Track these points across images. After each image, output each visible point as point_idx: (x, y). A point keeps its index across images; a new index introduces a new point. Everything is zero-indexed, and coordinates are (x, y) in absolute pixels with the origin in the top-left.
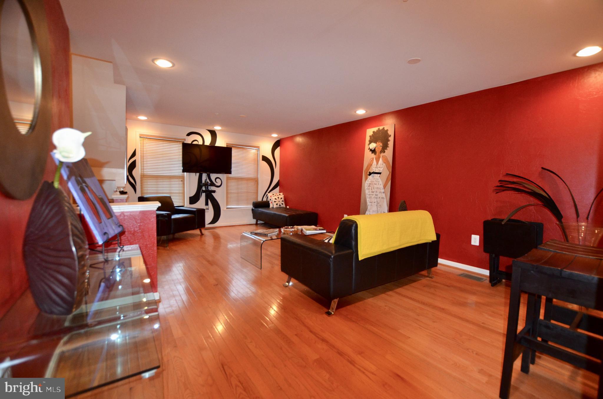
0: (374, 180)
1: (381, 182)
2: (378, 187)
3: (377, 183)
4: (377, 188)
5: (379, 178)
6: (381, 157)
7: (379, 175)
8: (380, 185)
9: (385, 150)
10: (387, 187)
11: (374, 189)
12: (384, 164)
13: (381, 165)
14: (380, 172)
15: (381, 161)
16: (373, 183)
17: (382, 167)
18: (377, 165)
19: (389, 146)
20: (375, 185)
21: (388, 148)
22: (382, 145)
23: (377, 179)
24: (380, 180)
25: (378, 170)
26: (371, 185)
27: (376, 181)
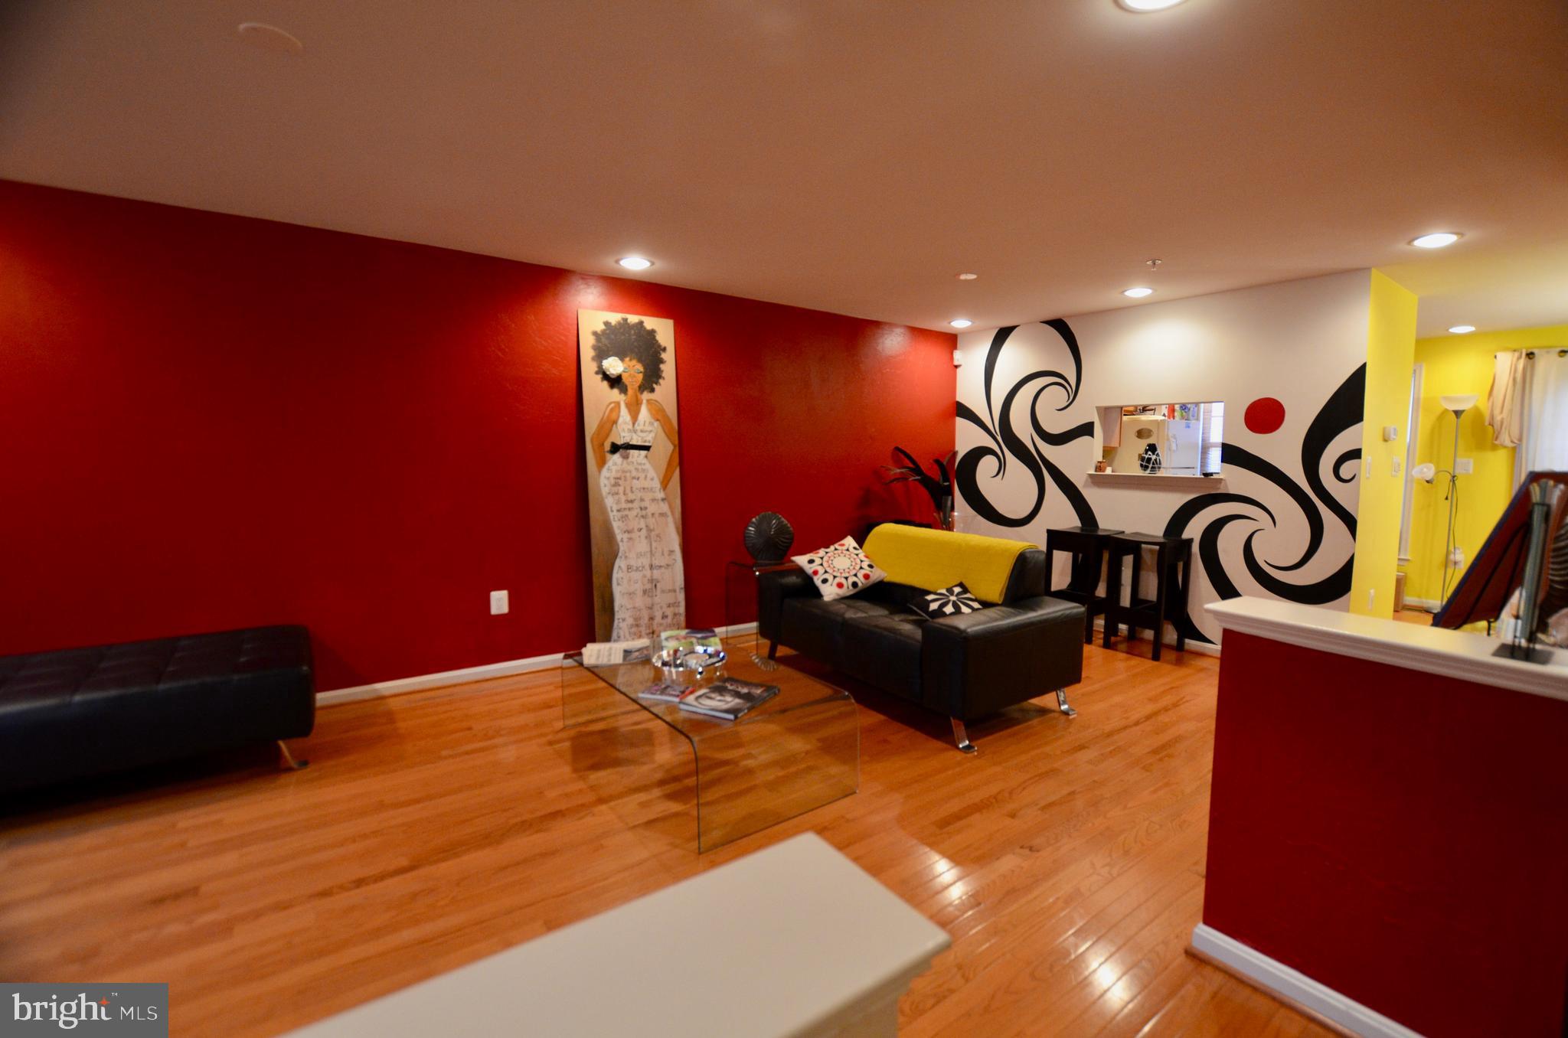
0: (631, 467)
1: (652, 473)
2: (646, 486)
3: (642, 476)
4: (644, 489)
5: (645, 461)
6: (644, 401)
7: (643, 453)
8: (652, 479)
9: (655, 386)
10: (670, 484)
11: (632, 492)
12: (656, 424)
13: (647, 424)
14: (647, 444)
15: (644, 413)
16: (628, 475)
17: (651, 431)
18: (634, 424)
19: (664, 375)
20: (635, 481)
21: (661, 381)
22: (642, 369)
23: (640, 464)
24: (648, 466)
25: (640, 438)
26: (621, 482)
27: (637, 469)
